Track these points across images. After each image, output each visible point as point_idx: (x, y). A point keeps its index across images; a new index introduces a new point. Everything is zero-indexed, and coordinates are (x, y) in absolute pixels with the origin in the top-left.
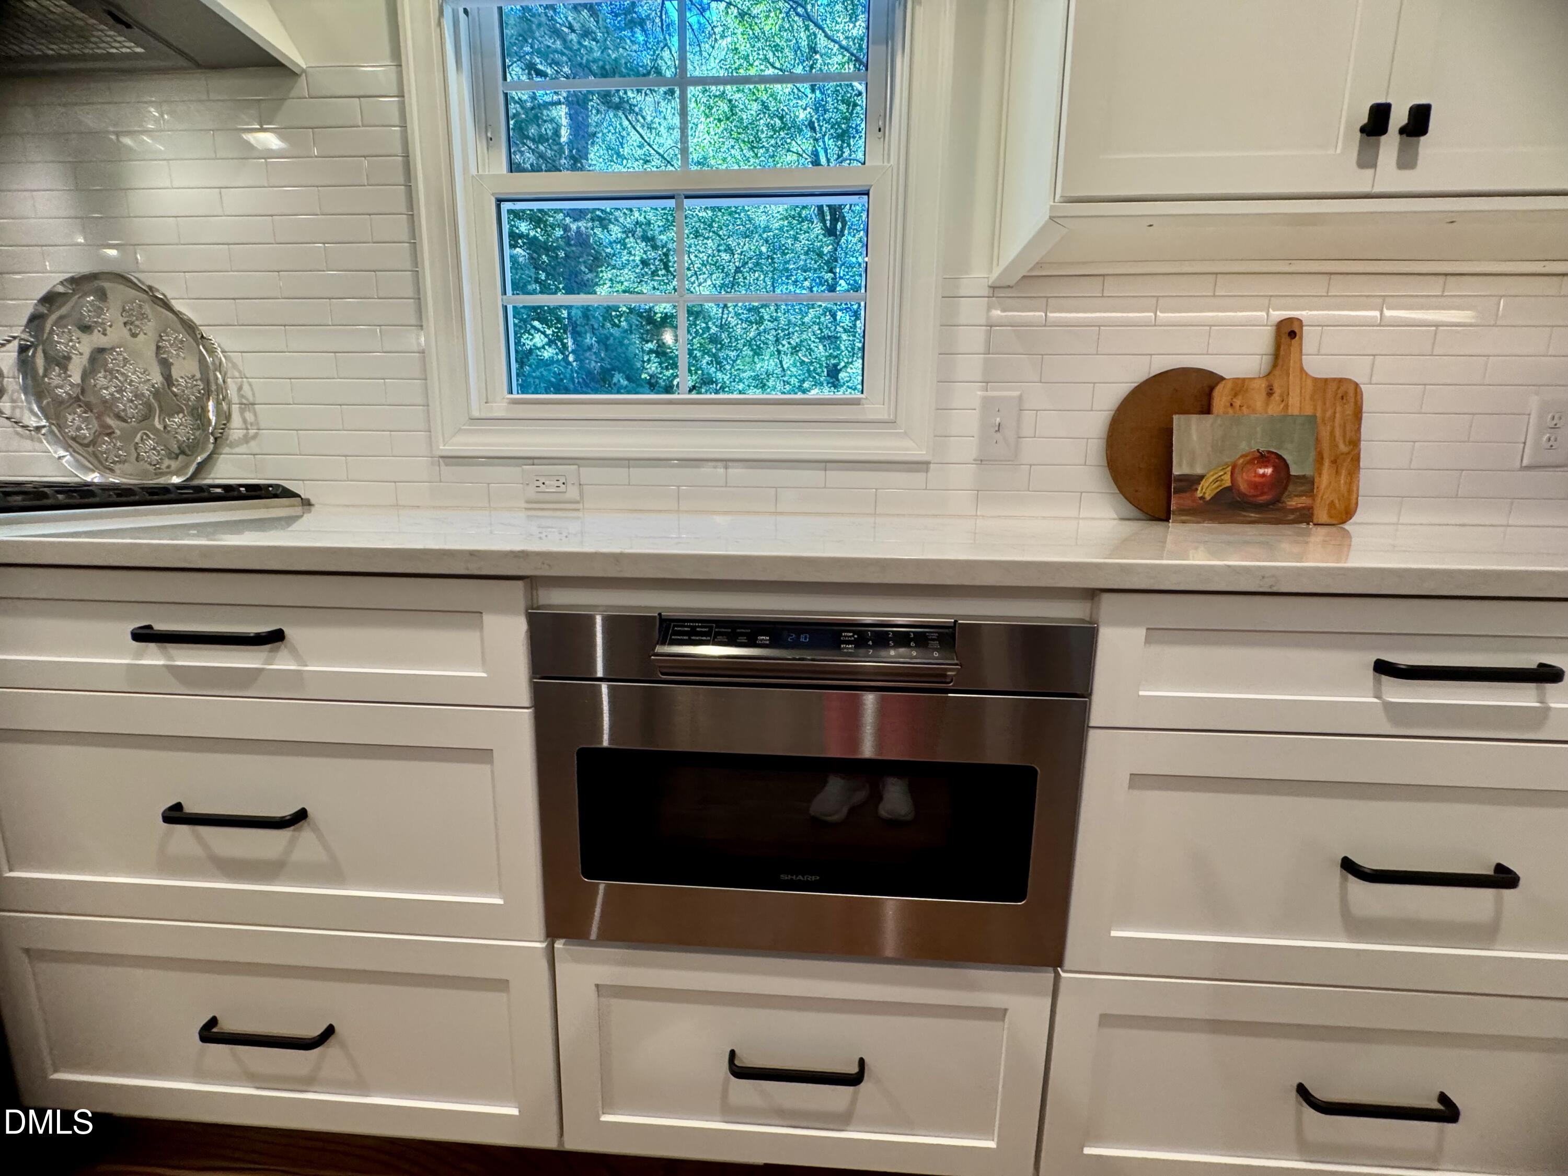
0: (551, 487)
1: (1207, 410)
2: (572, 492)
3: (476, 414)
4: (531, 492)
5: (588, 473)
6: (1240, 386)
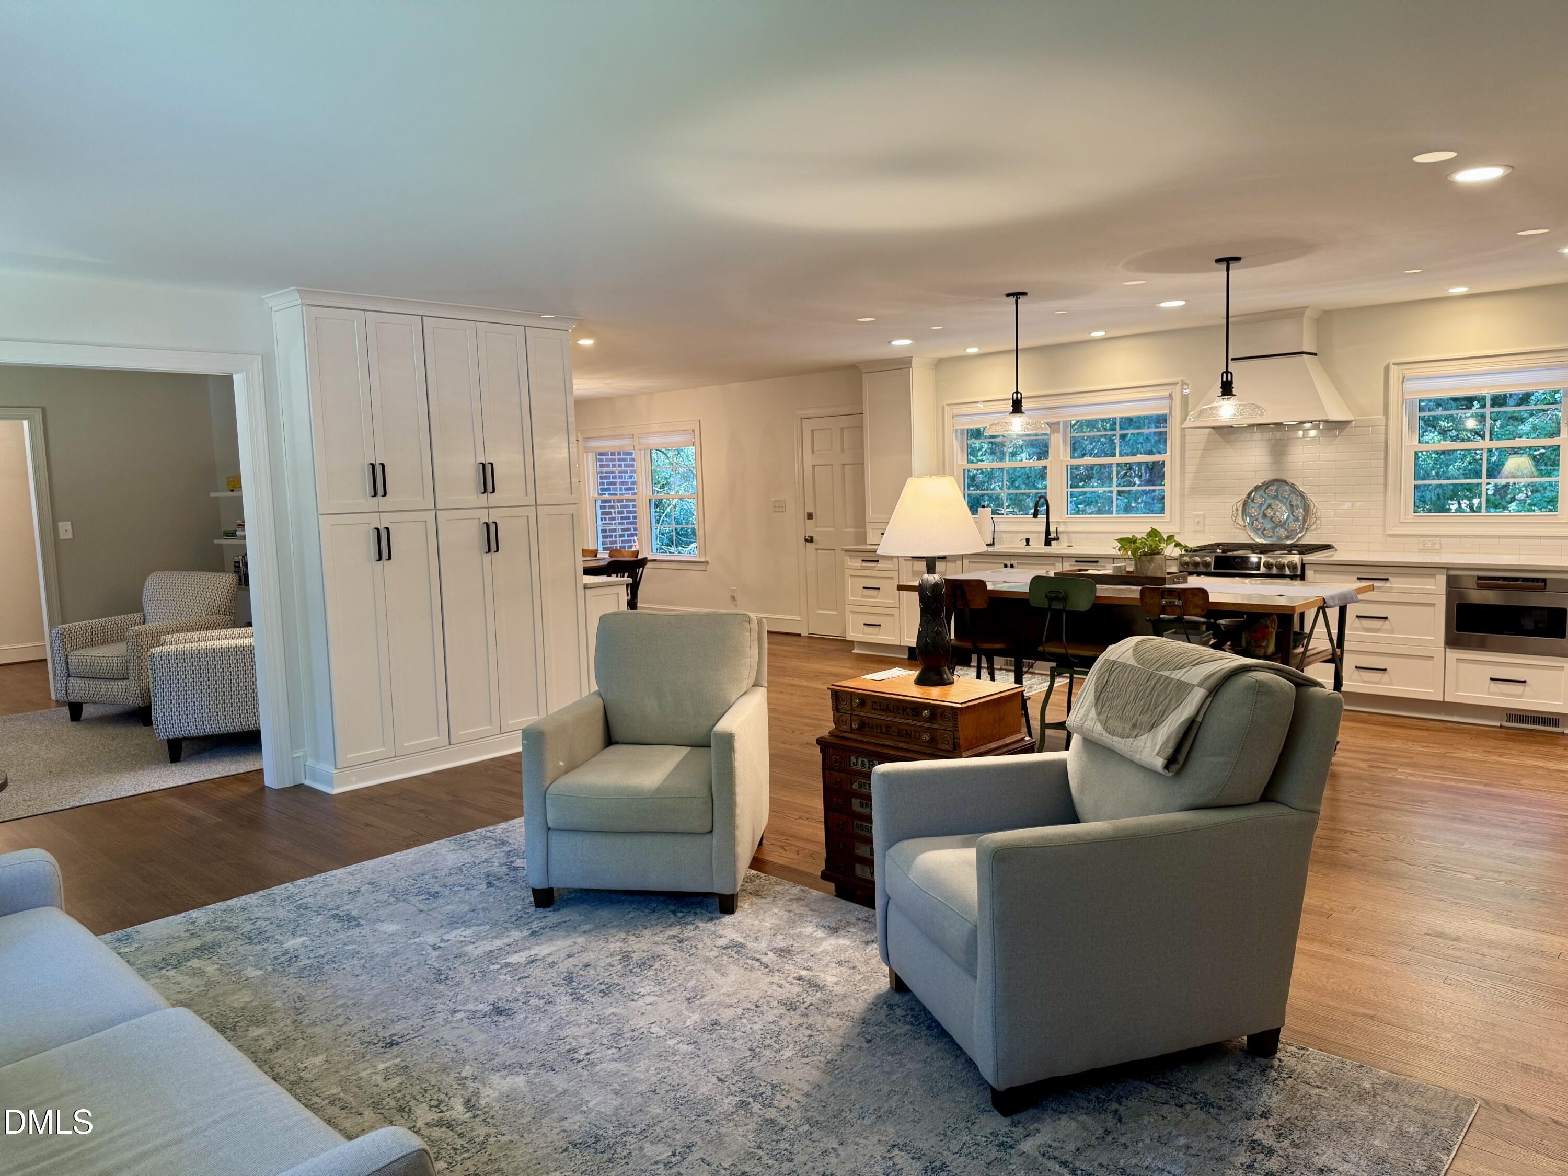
0: (1429, 545)
2: (1437, 547)
3: (1402, 521)
4: (1421, 546)
5: (1443, 540)
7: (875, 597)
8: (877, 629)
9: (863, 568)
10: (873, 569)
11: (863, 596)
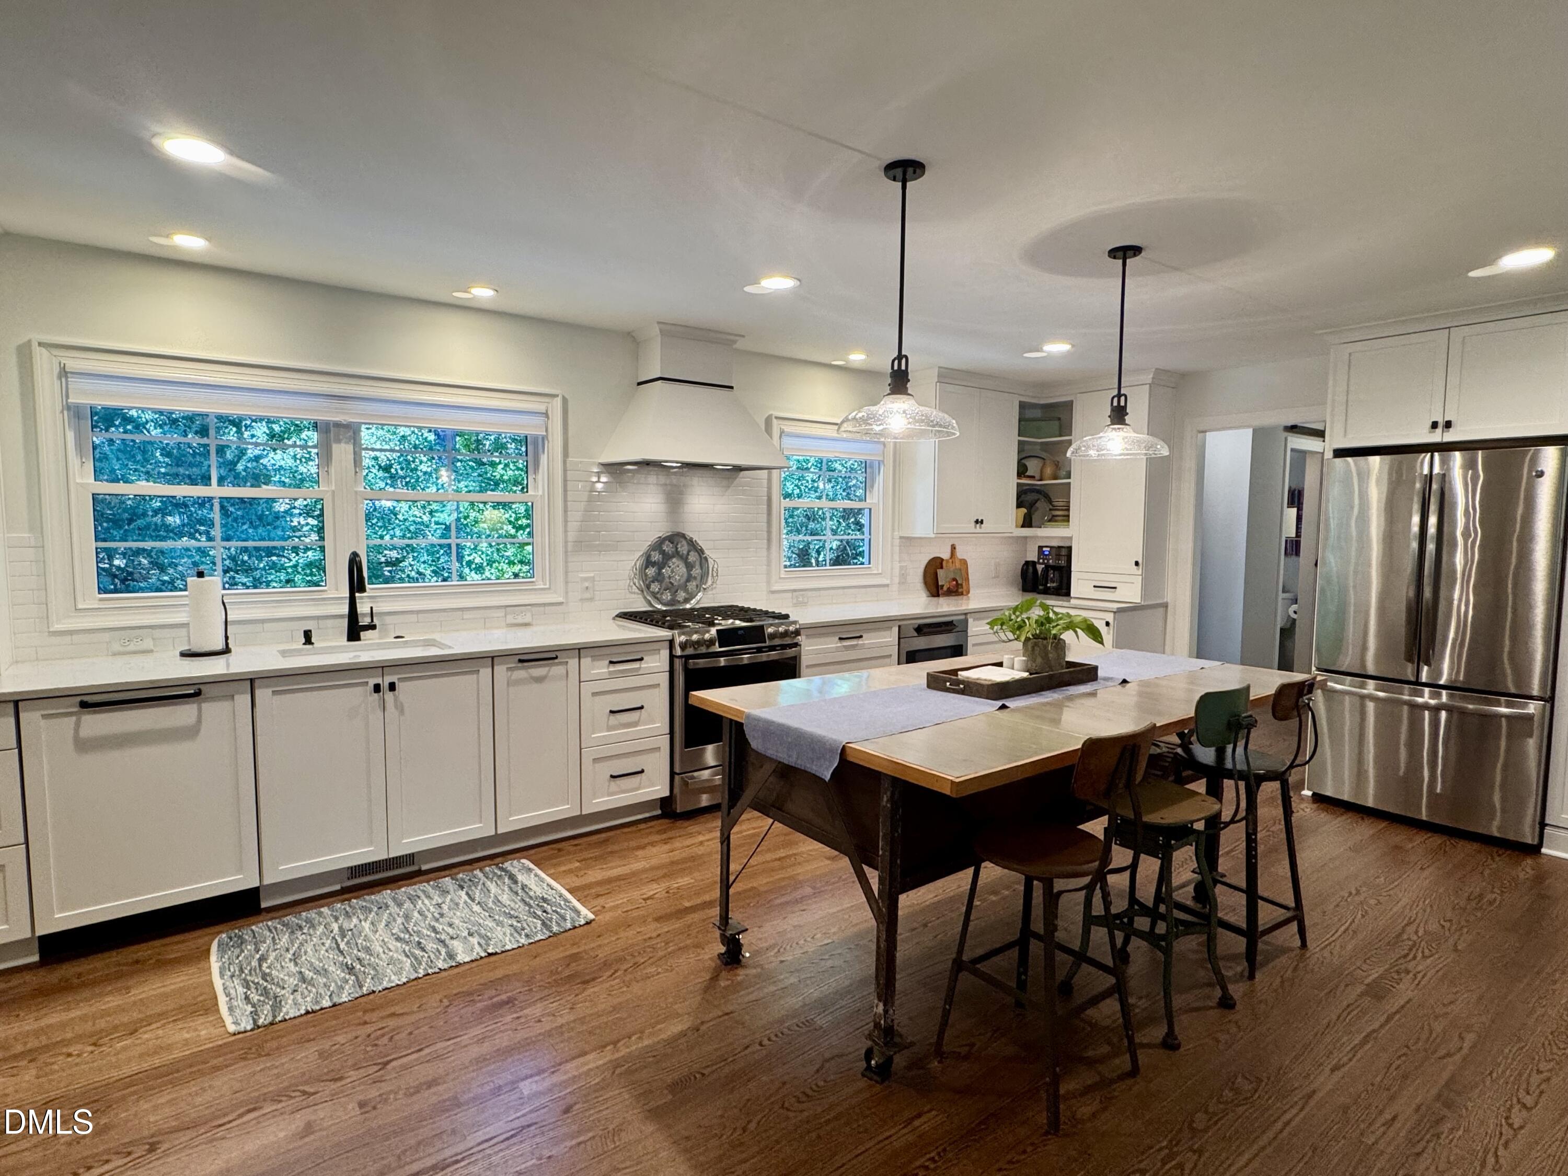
0: (800, 599)
1: (942, 568)
2: (806, 600)
3: (780, 576)
4: (795, 601)
5: (810, 593)
6: (947, 561)
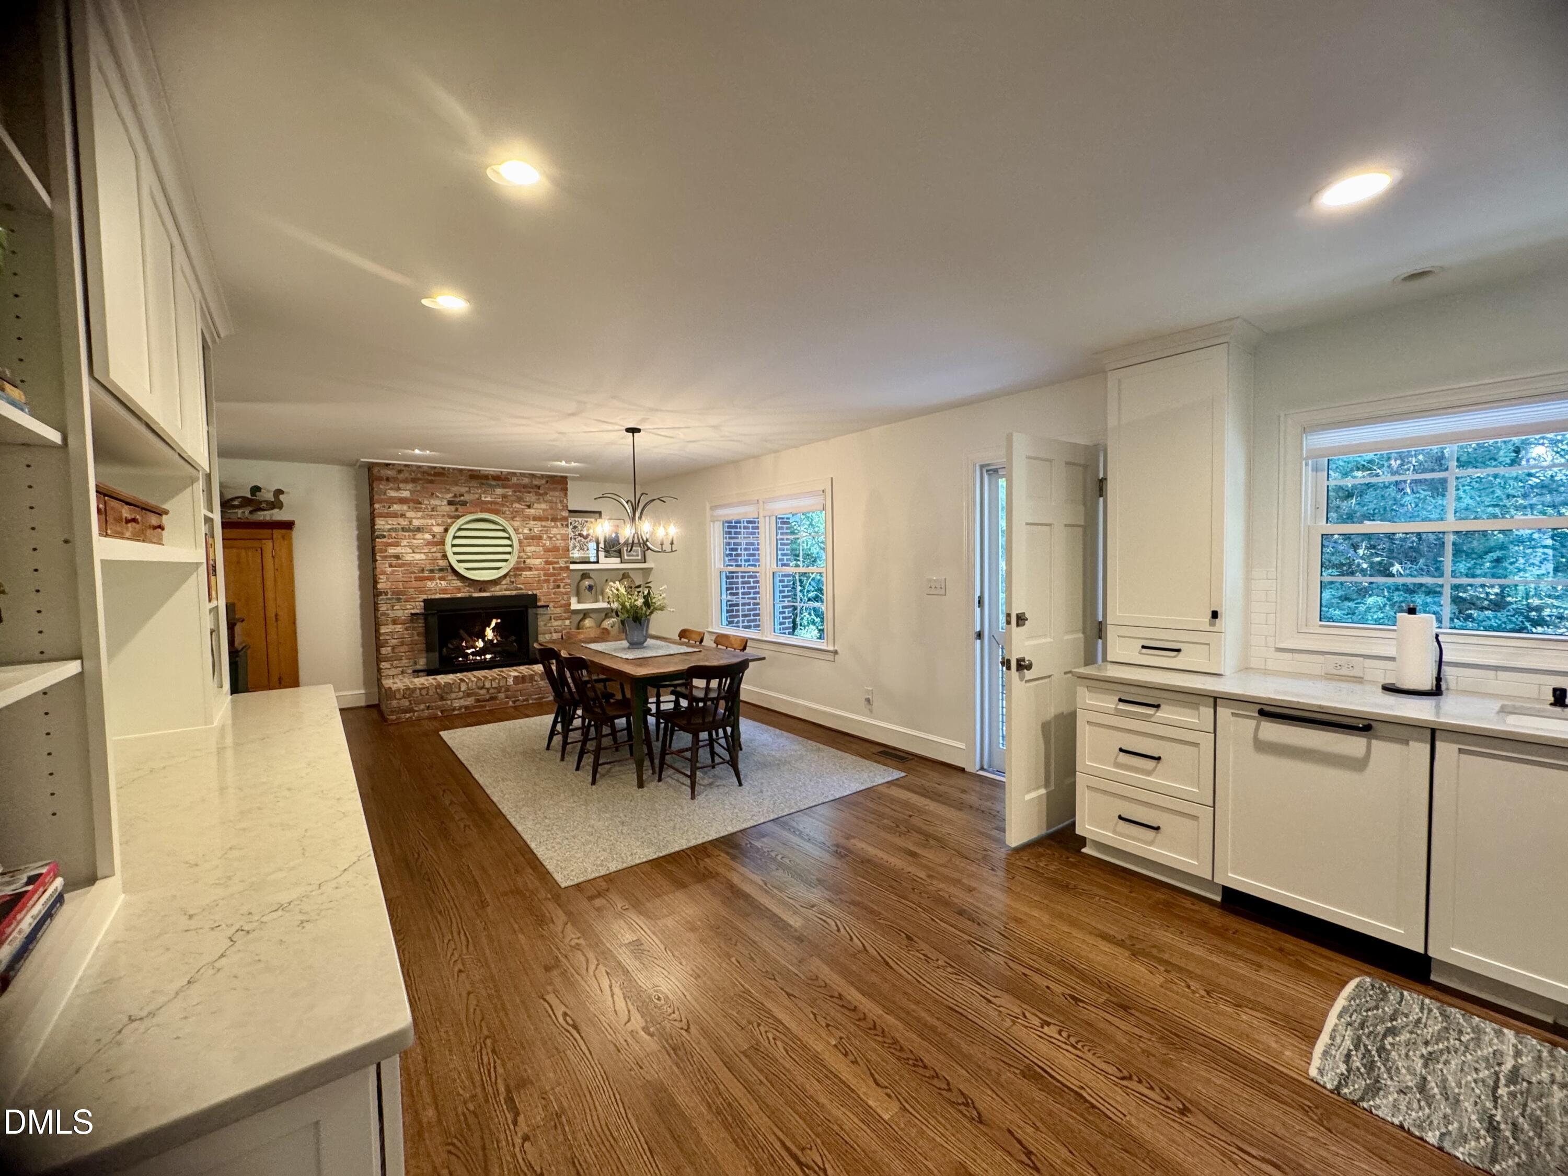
7: (1149, 773)
8: (1150, 834)
9: (1119, 713)
10: (1146, 718)
11: (1117, 765)
